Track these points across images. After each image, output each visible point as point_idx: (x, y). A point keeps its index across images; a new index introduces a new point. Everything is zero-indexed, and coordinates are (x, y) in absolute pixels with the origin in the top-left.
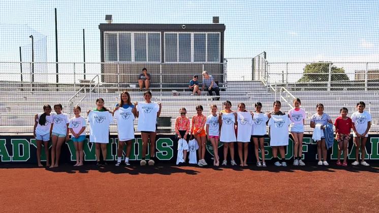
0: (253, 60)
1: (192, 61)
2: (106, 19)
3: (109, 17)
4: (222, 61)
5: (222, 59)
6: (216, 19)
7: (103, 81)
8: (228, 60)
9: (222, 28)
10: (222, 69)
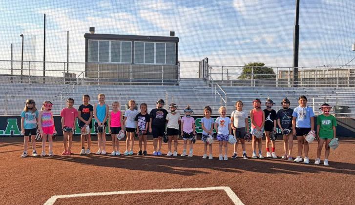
0: (200, 63)
1: (155, 63)
2: (90, 30)
3: (92, 29)
4: (176, 64)
5: (177, 62)
6: (172, 33)
7: (86, 76)
8: (181, 63)
9: (177, 40)
10: (176, 69)
